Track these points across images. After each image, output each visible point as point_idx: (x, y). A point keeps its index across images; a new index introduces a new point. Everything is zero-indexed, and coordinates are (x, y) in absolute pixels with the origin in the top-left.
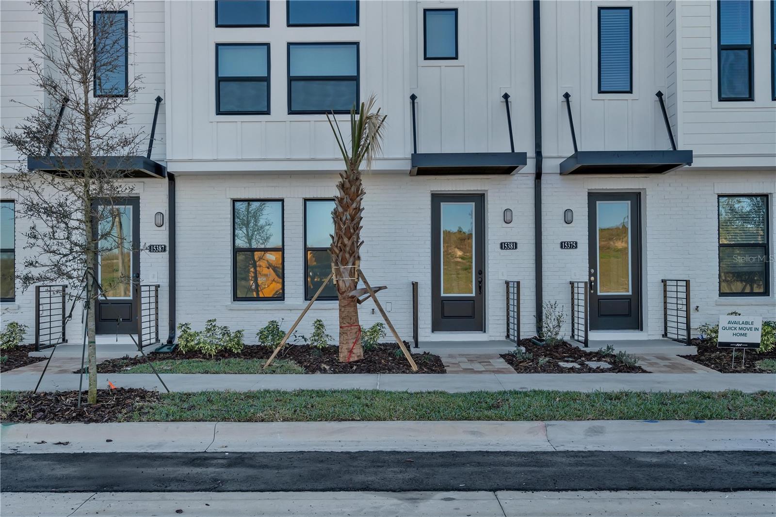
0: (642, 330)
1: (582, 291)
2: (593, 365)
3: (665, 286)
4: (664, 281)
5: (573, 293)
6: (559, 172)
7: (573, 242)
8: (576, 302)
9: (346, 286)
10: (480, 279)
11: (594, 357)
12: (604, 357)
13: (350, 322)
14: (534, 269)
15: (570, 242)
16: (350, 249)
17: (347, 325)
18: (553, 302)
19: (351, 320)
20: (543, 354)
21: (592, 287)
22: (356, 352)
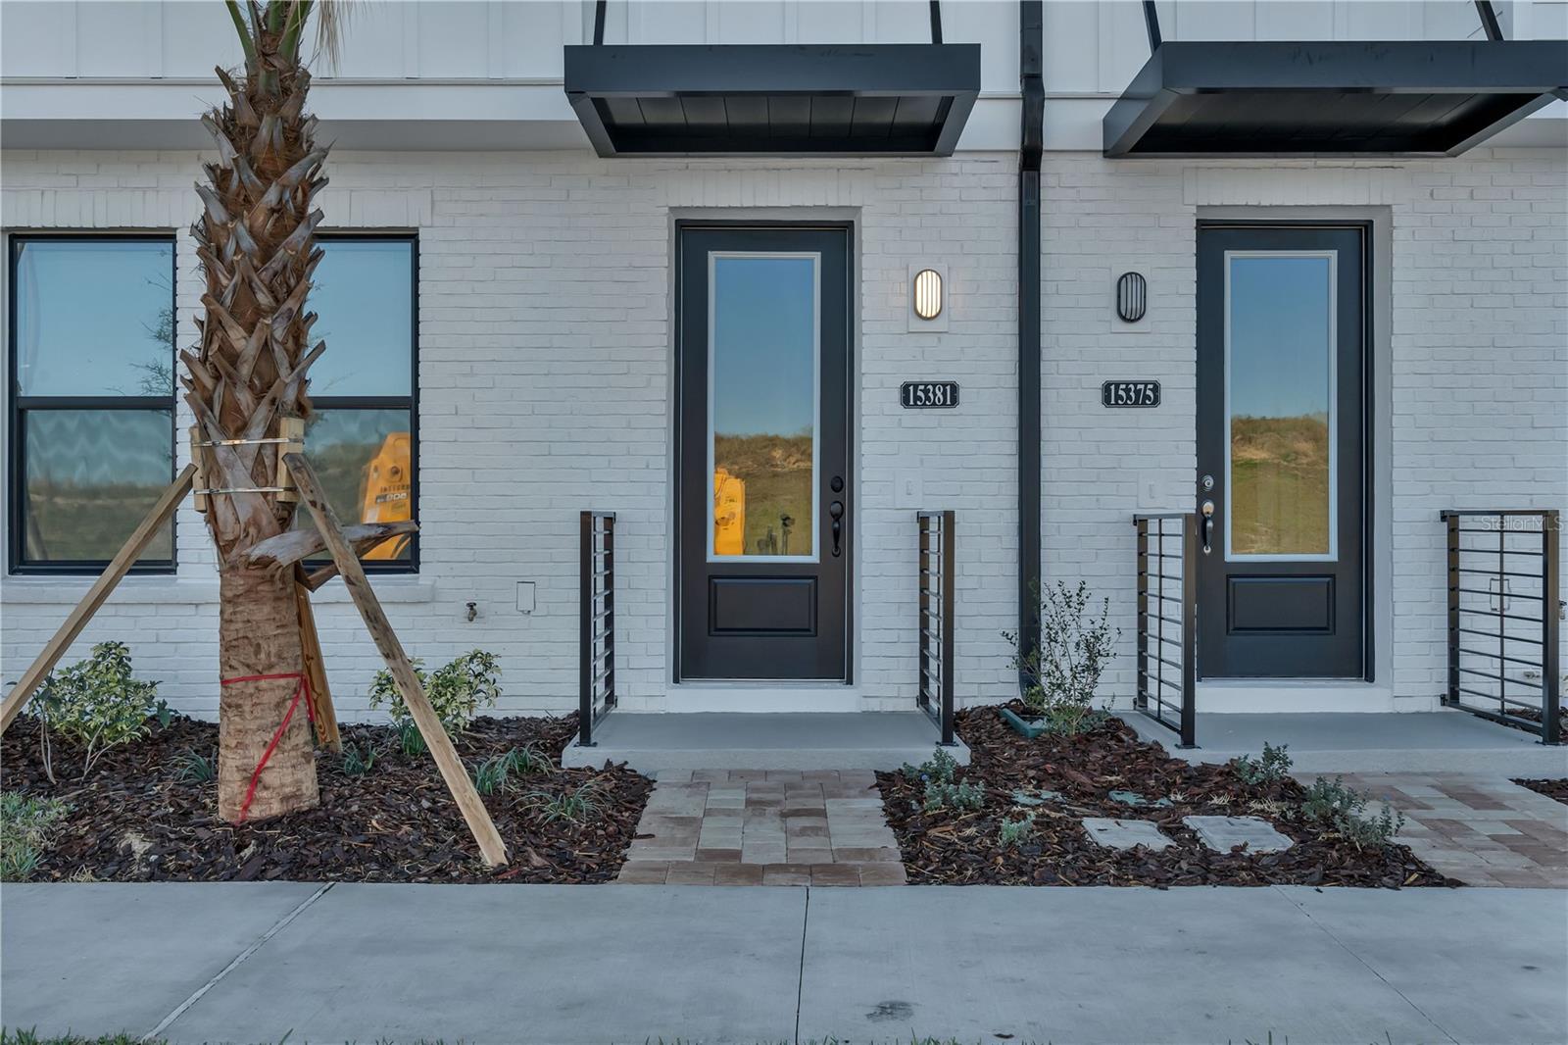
0: (1370, 678)
1: (1175, 546)
2: (1217, 833)
3: (1453, 532)
4: (1450, 518)
5: (1142, 554)
6: (1102, 148)
7: (1146, 385)
8: (1153, 584)
9: (237, 519)
10: (836, 508)
11: (1218, 789)
12: (1254, 796)
13: (252, 660)
14: (1014, 474)
15: (1135, 385)
16: (255, 371)
17: (243, 672)
18: (1072, 588)
19: (257, 652)
20: (1031, 773)
21: (1209, 537)
22: (277, 783)
